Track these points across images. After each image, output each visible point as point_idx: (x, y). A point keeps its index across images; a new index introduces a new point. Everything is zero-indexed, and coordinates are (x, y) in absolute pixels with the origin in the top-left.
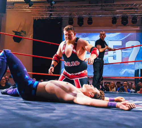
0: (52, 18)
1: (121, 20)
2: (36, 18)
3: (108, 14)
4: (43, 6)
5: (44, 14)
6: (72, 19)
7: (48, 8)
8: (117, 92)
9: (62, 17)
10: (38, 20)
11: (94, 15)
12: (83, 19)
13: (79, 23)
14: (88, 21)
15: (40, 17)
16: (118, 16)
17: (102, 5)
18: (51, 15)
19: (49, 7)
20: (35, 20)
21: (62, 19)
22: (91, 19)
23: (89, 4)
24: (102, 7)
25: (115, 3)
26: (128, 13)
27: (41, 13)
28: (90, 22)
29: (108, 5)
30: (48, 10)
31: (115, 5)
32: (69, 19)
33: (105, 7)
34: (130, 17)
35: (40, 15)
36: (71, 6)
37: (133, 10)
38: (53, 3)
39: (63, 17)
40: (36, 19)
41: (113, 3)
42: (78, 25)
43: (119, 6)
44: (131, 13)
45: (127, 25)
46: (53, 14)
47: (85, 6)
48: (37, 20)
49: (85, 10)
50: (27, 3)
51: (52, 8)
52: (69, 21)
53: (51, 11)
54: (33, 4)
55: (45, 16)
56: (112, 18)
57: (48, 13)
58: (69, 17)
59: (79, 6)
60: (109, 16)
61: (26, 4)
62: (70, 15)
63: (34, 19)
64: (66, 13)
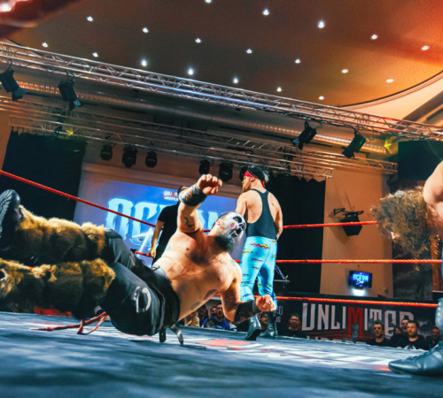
0: (60, 137)
1: (218, 169)
2: (18, 128)
3: (191, 152)
4: (41, 106)
5: (41, 122)
6: (111, 148)
7: (54, 112)
8: (203, 327)
9: (87, 139)
10: (23, 134)
11: (163, 148)
12: (136, 151)
13: (125, 160)
14: (147, 158)
15: (29, 128)
16: (213, 160)
17: (182, 130)
18: (60, 128)
19: (58, 110)
20: (14, 134)
21: (86, 144)
22: (156, 154)
23: (155, 122)
24: (181, 134)
25: (209, 132)
26: (234, 157)
27: (35, 119)
28: (151, 161)
29: (196, 133)
30: (54, 116)
31: (209, 135)
32: (104, 146)
33: (187, 135)
34: (237, 165)
35: (31, 123)
36: (112, 119)
37: (244, 153)
38: (77, 103)
39: (89, 139)
40: (17, 132)
41: (205, 130)
42: (123, 165)
43: (218, 139)
44: (240, 158)
45: (230, 181)
46: (64, 128)
47: (144, 125)
48: (20, 133)
49: (142, 134)
50: (8, 90)
51: (64, 114)
52: (102, 151)
53: (60, 120)
54: (24, 96)
55: (43, 129)
56: (201, 162)
57: (53, 124)
58: (103, 142)
59: (131, 122)
60: (195, 155)
61: (4, 91)
62: (106, 138)
63: (12, 131)
64: (98, 132)
